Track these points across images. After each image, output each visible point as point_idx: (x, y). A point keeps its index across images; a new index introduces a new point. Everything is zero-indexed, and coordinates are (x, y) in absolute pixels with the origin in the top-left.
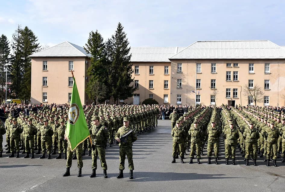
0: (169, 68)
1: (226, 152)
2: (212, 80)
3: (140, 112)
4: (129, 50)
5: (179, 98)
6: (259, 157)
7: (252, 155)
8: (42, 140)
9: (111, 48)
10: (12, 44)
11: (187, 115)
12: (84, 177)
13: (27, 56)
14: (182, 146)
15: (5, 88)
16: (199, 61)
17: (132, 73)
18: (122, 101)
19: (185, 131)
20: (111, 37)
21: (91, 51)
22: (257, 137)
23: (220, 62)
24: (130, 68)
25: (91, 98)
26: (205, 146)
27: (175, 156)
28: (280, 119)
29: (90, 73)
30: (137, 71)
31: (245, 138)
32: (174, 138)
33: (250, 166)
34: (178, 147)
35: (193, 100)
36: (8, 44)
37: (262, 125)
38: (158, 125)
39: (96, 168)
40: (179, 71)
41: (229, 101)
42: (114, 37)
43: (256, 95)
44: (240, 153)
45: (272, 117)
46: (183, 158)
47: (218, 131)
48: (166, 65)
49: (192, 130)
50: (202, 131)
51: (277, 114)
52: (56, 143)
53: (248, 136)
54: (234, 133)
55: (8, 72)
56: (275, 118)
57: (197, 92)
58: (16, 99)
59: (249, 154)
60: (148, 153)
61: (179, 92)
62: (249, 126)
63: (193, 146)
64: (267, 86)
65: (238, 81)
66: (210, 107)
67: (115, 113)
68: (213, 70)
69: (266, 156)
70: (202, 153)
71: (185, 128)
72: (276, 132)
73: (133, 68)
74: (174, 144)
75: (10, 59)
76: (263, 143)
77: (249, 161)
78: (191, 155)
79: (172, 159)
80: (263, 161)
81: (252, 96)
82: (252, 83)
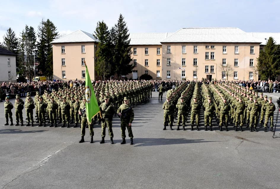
0: (161, 50)
2: (194, 59)
3: (138, 87)
4: (128, 35)
5: (169, 73)
6: (230, 123)
7: (225, 123)
8: (62, 113)
9: (114, 34)
10: (38, 33)
12: (95, 143)
13: (49, 42)
14: (171, 117)
15: (34, 68)
16: (184, 44)
17: (131, 54)
18: (124, 76)
19: (173, 105)
20: (114, 26)
21: (99, 37)
23: (200, 44)
24: (130, 50)
25: (100, 74)
26: (189, 115)
29: (98, 55)
30: (135, 52)
31: (219, 110)
32: (165, 111)
33: (223, 131)
34: (168, 118)
35: (180, 74)
36: (35, 33)
37: (232, 99)
38: (152, 97)
39: (104, 137)
40: (169, 53)
41: (207, 76)
42: (117, 25)
43: (228, 71)
44: (215, 120)
45: (240, 92)
47: (199, 104)
48: (159, 47)
49: (179, 104)
50: (187, 105)
52: (73, 115)
53: (222, 109)
54: (211, 106)
55: (36, 56)
57: (183, 69)
58: (42, 77)
59: (223, 122)
60: (144, 121)
61: (169, 68)
62: (222, 101)
63: (179, 116)
64: (236, 63)
65: (215, 60)
66: (193, 82)
67: (118, 89)
68: (195, 51)
69: (235, 123)
70: (187, 121)
71: (173, 103)
73: (132, 49)
75: (36, 45)
76: (233, 113)
77: (222, 127)
78: (178, 124)
80: (232, 127)
81: (225, 72)
82: (225, 61)
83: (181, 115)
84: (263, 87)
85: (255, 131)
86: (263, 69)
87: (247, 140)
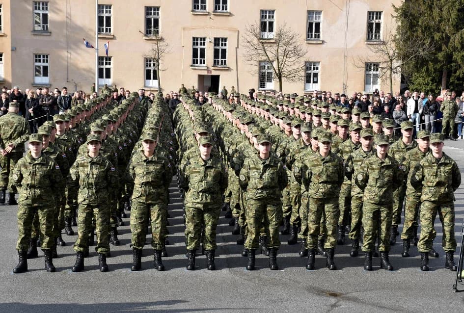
1: (190, 232)
2: (148, 10)
5: (42, 64)
6: (286, 243)
7: (266, 239)
11: (66, 119)
14: (51, 218)
19: (57, 167)
22: (280, 182)
27: (28, 251)
28: (346, 127)
31: (244, 186)
33: (261, 271)
34: (37, 223)
35: (90, 71)
37: (294, 146)
41: (201, 77)
43: (281, 58)
44: (230, 234)
45: (324, 122)
46: (51, 254)
47: (164, 166)
49: (83, 165)
50: (113, 169)
51: (339, 112)
53: (254, 182)
54: (212, 172)
56: (333, 126)
57: (101, 47)
59: (258, 234)
63: (84, 215)
64: (313, 29)
65: (230, 15)
66: (143, 95)
69: (305, 240)
71: (58, 160)
72: (335, 166)
74: (21, 212)
76: (299, 201)
77: (257, 257)
78: (80, 246)
79: (16, 260)
80: (297, 255)
81: (271, 62)
82: (271, 20)
83: (90, 207)
84: (418, 115)
85: (387, 269)
86: (420, 49)
87: (354, 300)
